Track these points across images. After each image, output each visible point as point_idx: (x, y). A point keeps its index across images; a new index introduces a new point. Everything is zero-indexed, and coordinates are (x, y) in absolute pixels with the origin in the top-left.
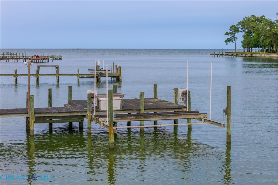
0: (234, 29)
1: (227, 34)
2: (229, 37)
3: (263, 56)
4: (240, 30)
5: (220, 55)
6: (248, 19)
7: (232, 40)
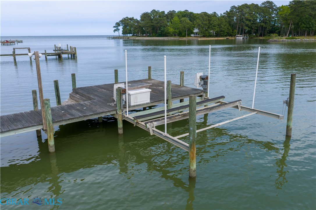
0: (118, 24)
1: (114, 27)
2: (115, 28)
3: (134, 38)
4: (121, 25)
5: (113, 38)
6: (125, 19)
7: (117, 30)
